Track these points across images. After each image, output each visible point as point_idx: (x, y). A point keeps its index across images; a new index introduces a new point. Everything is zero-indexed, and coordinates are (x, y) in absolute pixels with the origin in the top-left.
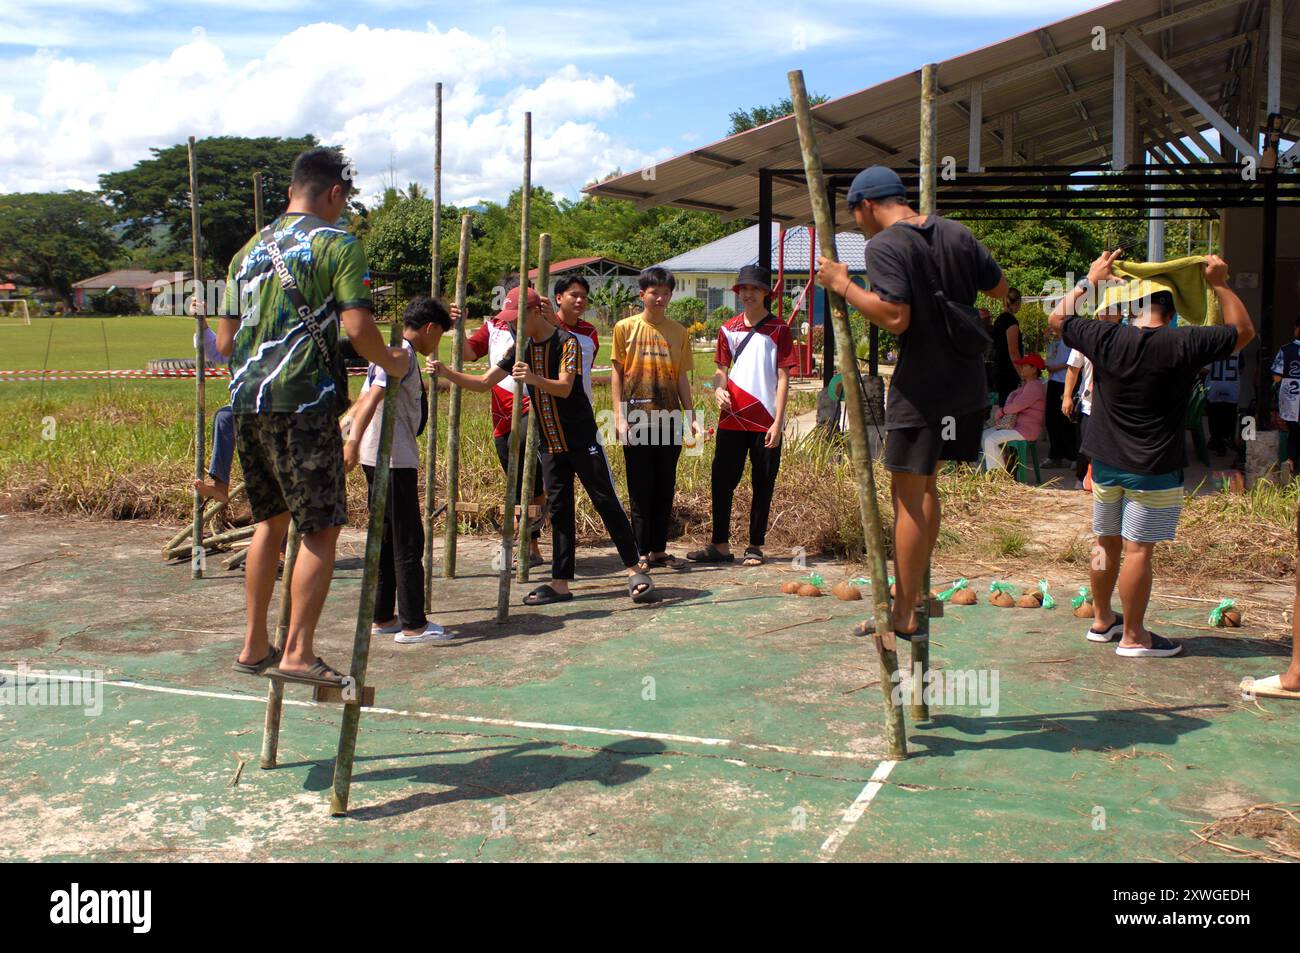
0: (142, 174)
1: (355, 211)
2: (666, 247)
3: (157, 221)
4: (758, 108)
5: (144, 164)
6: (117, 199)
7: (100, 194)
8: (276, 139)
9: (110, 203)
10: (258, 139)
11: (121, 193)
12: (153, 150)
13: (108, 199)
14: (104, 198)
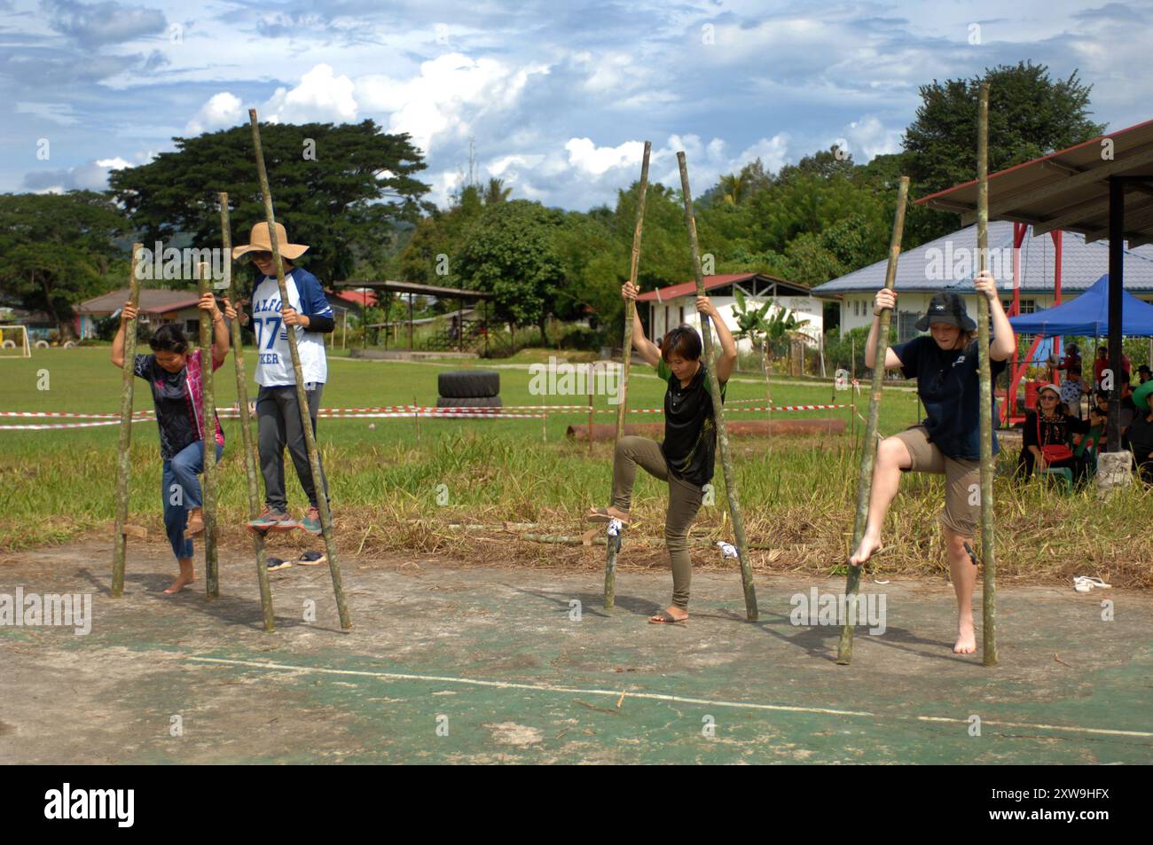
0: (163, 170)
1: (425, 213)
2: (832, 261)
3: (177, 228)
4: (955, 81)
5: (165, 158)
6: (130, 202)
7: (110, 194)
8: (327, 126)
9: (121, 206)
10: (304, 126)
11: (136, 193)
12: (175, 139)
13: (119, 201)
14: (114, 200)
